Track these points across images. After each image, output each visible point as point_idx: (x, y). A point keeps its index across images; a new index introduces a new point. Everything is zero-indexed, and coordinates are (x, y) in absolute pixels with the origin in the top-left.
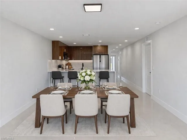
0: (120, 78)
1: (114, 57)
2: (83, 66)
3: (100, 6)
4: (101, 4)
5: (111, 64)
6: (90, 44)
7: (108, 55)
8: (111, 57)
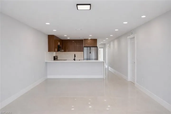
0: (108, 68)
1: (102, 49)
2: (75, 56)
3: (90, 6)
4: (90, 5)
5: (100, 55)
6: (81, 38)
7: (97, 47)
8: (100, 49)
